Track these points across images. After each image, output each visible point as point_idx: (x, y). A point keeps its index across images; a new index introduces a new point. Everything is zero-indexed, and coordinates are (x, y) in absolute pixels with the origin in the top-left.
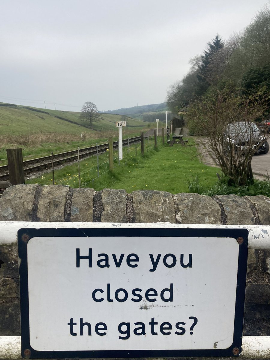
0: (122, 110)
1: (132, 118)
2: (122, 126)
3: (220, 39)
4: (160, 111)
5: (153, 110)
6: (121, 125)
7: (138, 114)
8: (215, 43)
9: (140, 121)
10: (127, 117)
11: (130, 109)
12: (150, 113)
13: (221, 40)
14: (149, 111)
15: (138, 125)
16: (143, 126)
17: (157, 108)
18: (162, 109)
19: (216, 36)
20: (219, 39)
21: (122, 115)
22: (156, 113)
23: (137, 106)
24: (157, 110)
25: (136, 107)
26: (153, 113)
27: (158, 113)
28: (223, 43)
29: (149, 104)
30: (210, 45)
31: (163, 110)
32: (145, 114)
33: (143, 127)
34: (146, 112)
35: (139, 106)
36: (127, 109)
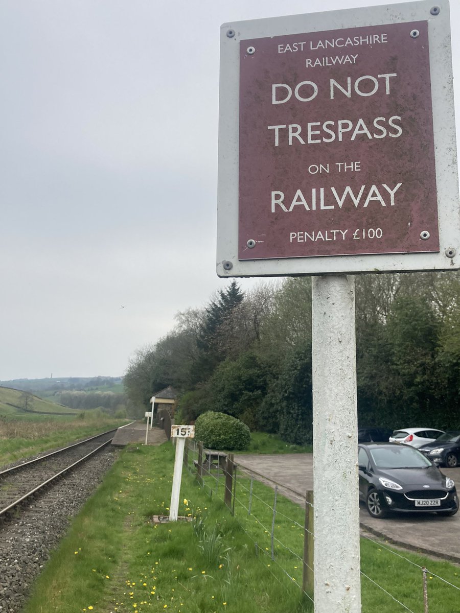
0: (21, 381)
1: (40, 398)
2: (186, 436)
3: (239, 288)
4: (92, 389)
5: (79, 388)
6: (183, 433)
7: (52, 392)
8: (229, 294)
9: (54, 404)
10: (31, 394)
11: (37, 381)
12: (75, 392)
13: (240, 290)
14: (72, 388)
15: (51, 412)
16: (61, 414)
17: (87, 385)
18: (95, 388)
19: (232, 282)
20: (237, 288)
21: (22, 391)
22: (85, 393)
23: (50, 377)
24: (87, 389)
25: (48, 379)
26: (80, 392)
27: (89, 393)
28: (243, 295)
29: (73, 377)
30: (223, 295)
31: (97, 389)
32: (64, 392)
33: (59, 416)
34: (67, 389)
35: (53, 377)
36: (30, 381)
